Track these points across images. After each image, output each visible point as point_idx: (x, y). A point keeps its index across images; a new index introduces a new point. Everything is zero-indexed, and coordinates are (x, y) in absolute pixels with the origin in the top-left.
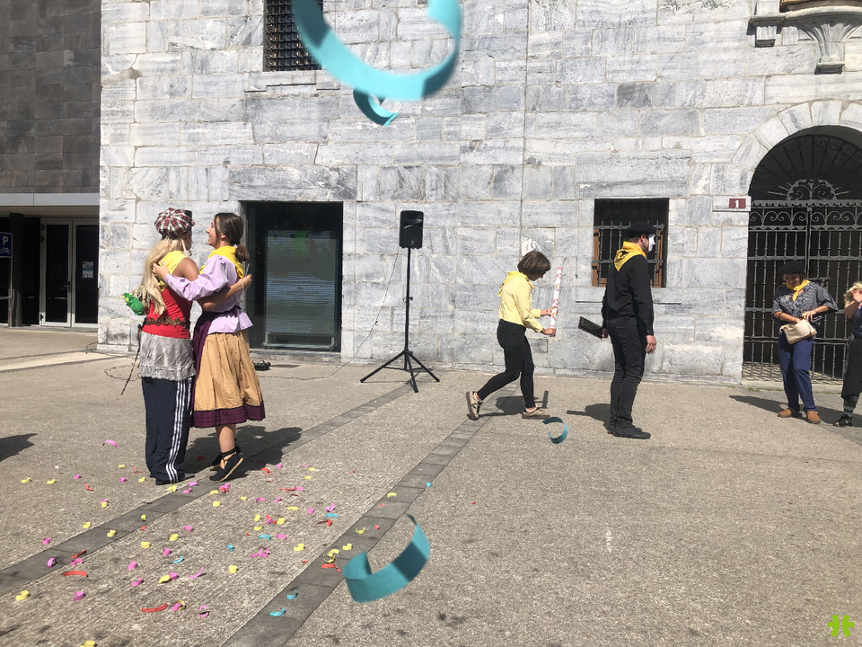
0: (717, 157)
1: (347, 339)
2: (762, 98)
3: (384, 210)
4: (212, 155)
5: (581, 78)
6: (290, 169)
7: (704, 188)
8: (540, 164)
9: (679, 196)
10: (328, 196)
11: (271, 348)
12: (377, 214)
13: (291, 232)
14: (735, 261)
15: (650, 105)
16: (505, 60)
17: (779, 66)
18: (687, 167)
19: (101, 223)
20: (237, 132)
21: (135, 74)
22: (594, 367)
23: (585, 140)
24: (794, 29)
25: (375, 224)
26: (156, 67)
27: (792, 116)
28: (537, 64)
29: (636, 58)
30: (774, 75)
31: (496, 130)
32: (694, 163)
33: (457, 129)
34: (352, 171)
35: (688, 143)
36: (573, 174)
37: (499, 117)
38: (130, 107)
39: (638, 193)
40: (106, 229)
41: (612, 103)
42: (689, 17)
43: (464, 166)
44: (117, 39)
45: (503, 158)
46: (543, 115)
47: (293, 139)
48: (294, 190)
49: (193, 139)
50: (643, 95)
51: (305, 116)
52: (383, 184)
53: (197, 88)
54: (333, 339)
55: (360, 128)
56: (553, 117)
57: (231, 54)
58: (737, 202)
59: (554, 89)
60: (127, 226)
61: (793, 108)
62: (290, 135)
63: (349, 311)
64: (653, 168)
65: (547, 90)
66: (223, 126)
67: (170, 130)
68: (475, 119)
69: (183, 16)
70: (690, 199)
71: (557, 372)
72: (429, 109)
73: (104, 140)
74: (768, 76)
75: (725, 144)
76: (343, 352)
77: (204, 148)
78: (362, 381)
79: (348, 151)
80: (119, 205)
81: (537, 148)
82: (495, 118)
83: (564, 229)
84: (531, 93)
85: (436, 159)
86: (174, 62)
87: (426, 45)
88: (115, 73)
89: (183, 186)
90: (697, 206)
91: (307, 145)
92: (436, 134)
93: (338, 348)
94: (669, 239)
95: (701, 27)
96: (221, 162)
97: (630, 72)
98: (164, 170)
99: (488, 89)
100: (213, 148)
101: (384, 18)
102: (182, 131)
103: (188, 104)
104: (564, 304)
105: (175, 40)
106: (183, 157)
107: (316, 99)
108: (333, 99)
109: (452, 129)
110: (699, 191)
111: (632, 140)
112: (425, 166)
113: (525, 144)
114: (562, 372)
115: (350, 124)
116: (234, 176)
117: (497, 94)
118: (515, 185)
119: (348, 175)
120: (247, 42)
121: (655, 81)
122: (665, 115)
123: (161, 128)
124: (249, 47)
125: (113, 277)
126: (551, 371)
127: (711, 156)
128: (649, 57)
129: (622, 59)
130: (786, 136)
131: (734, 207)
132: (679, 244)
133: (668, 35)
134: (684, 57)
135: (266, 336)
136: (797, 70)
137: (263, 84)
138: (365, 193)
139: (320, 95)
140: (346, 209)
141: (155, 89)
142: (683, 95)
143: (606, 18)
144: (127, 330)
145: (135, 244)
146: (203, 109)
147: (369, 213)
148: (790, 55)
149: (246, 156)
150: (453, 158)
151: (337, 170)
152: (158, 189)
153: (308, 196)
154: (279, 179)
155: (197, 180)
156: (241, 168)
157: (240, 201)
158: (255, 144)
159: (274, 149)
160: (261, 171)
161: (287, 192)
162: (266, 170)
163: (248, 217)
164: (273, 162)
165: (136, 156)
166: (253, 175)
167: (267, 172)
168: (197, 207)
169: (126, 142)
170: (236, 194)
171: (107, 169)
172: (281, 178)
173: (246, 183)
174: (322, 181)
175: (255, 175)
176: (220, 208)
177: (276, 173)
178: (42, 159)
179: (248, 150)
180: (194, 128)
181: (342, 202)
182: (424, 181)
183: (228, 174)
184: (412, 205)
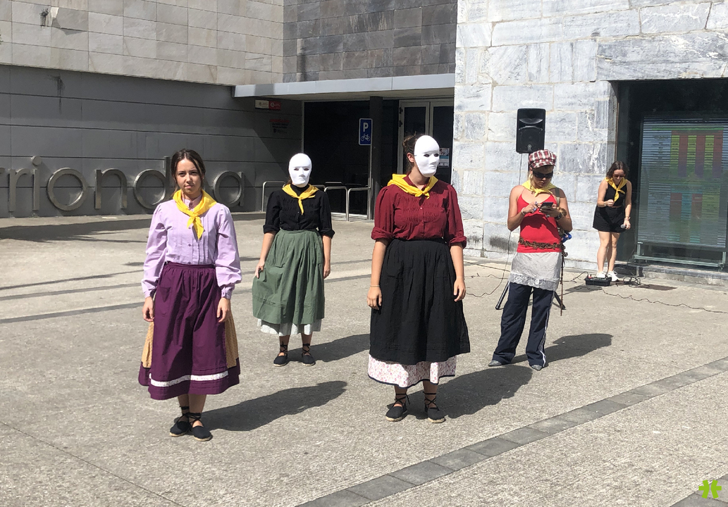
4: (578, 26)
10: (722, 69)
19: (456, 112)
40: (461, 119)
48: (678, 64)
49: (558, 9)
54: (724, 254)
60: (481, 116)
73: (461, 17)
77: (569, 19)
80: (474, 91)
91: (697, 6)
96: (589, 34)
98: (524, 48)
100: (580, 18)
106: (545, 31)
116: (604, 51)
125: (466, 173)
135: (639, 247)
144: (479, 234)
145: (490, 136)
149: (619, 25)
152: (517, 70)
153: (695, 71)
154: (659, 51)
155: (561, 58)
156: (613, 40)
157: (610, 81)
158: (630, 9)
159: (654, 14)
160: (636, 43)
161: (669, 67)
162: (644, 42)
163: (619, 100)
164: (653, 30)
165: (493, 33)
166: (626, 48)
167: (645, 44)
168: (559, 91)
169: (483, 18)
170: (606, 73)
171: (463, 50)
172: (662, 49)
173: (619, 59)
174: (715, 51)
175: (629, 49)
176: (585, 91)
177: (656, 44)
178: (401, 35)
179: (621, 18)
183: (596, 48)
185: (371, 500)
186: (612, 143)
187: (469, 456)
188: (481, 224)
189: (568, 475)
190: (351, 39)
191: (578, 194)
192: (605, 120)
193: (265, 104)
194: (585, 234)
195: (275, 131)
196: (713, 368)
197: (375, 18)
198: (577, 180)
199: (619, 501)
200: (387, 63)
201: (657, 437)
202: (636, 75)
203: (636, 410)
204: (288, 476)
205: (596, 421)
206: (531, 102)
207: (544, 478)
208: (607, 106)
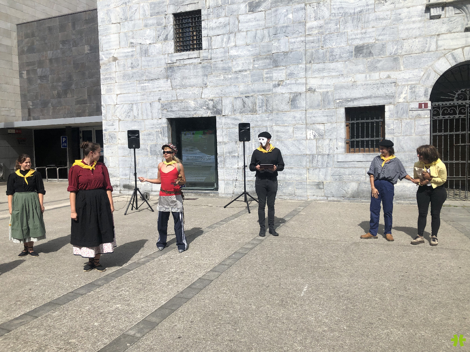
0: (411, 81)
1: (221, 184)
2: (435, 47)
3: (236, 119)
4: (154, 96)
5: (334, 44)
6: (190, 101)
7: (404, 98)
8: (315, 91)
9: (390, 103)
10: (209, 113)
12: (233, 122)
13: (192, 132)
14: (423, 137)
15: (372, 56)
16: (294, 38)
17: (444, 28)
18: (394, 88)
19: (104, 132)
20: (164, 84)
21: (115, 59)
22: (348, 196)
23: (338, 77)
24: (451, 8)
25: (232, 126)
26: (124, 55)
27: (453, 56)
28: (311, 38)
29: (364, 31)
30: (442, 34)
31: (291, 75)
32: (398, 85)
33: (271, 75)
34: (220, 100)
35: (394, 75)
36: (333, 95)
37: (292, 68)
38: (113, 75)
39: (368, 103)
40: (106, 135)
41: (352, 56)
42: (392, 6)
43: (275, 94)
44: (106, 43)
45: (295, 89)
46: (315, 65)
47: (190, 86)
48: (192, 112)
49: (143, 89)
50: (368, 51)
51: (195, 74)
52: (235, 106)
53: (144, 63)
54: (215, 184)
55: (223, 78)
56: (321, 66)
57: (158, 45)
58: (423, 105)
59: (321, 51)
60: (115, 133)
61: (454, 51)
62: (188, 84)
63: (221, 171)
64: (375, 90)
65: (317, 51)
66: (157, 82)
67: (132, 85)
68: (280, 70)
69: (136, 29)
70: (397, 105)
71: (329, 199)
72: (256, 66)
73: (103, 92)
74: (438, 35)
75: (415, 74)
76: (220, 191)
77: (148, 93)
78: (225, 207)
79: (217, 90)
80: (111, 123)
81: (313, 82)
82: (290, 68)
83: (329, 124)
84: (308, 54)
85: (262, 92)
86: (132, 51)
87: (253, 33)
88: (106, 59)
89: (140, 112)
90: (400, 108)
91: (197, 89)
92: (260, 78)
93: (217, 189)
94: (386, 127)
95: (399, 11)
96: (157, 100)
97: (361, 39)
98: (131, 105)
99: (286, 54)
100: (153, 93)
101: (232, 20)
102: (138, 85)
103: (140, 71)
104: (331, 163)
105: (132, 41)
106: (139, 98)
107: (200, 65)
108: (209, 65)
109: (268, 75)
110: (401, 100)
111: (364, 75)
112: (255, 95)
113: (306, 80)
114: (331, 199)
115: (217, 77)
116: (163, 106)
117: (291, 56)
118: (302, 103)
119: (217, 103)
120: (166, 39)
121: (375, 42)
122: (381, 60)
123: (128, 84)
124: (167, 41)
125: (110, 158)
126: (326, 198)
127: (407, 81)
128: (371, 30)
129: (356, 32)
130: (450, 67)
131: (422, 108)
132: (391, 129)
133: (381, 17)
134: (390, 28)
136: (455, 30)
137: (174, 59)
138: (226, 111)
139: (202, 63)
140: (217, 119)
141: (124, 65)
142: (391, 49)
143: (347, 10)
144: (118, 183)
145: (120, 142)
146: (147, 74)
147: (229, 121)
148: (450, 23)
149: (169, 96)
150: (270, 90)
151: (212, 100)
152: (129, 114)
153: (199, 114)
155: (146, 109)
156: (166, 102)
157: (167, 119)
158: (172, 90)
159: (182, 92)
160: (176, 103)
161: (189, 113)
163: (171, 126)
164: (181, 98)
165: (117, 99)
167: (179, 103)
168: (147, 122)
169: (113, 92)
170: (165, 115)
171: (105, 106)
172: (186, 106)
173: (170, 109)
174: (205, 106)
175: (173, 105)
176: (157, 122)
177: (183, 104)
178: (78, 100)
179: (169, 93)
180: (143, 83)
181: (215, 117)
182: (255, 103)
183: (160, 106)
184: (250, 115)
188: (118, 179)
190: (54, 101)
192: (166, 134)
193: (13, 131)
195: (19, 143)
197: (65, 92)
200: (72, 112)
202: (177, 116)
206: (136, 127)
208: (166, 129)
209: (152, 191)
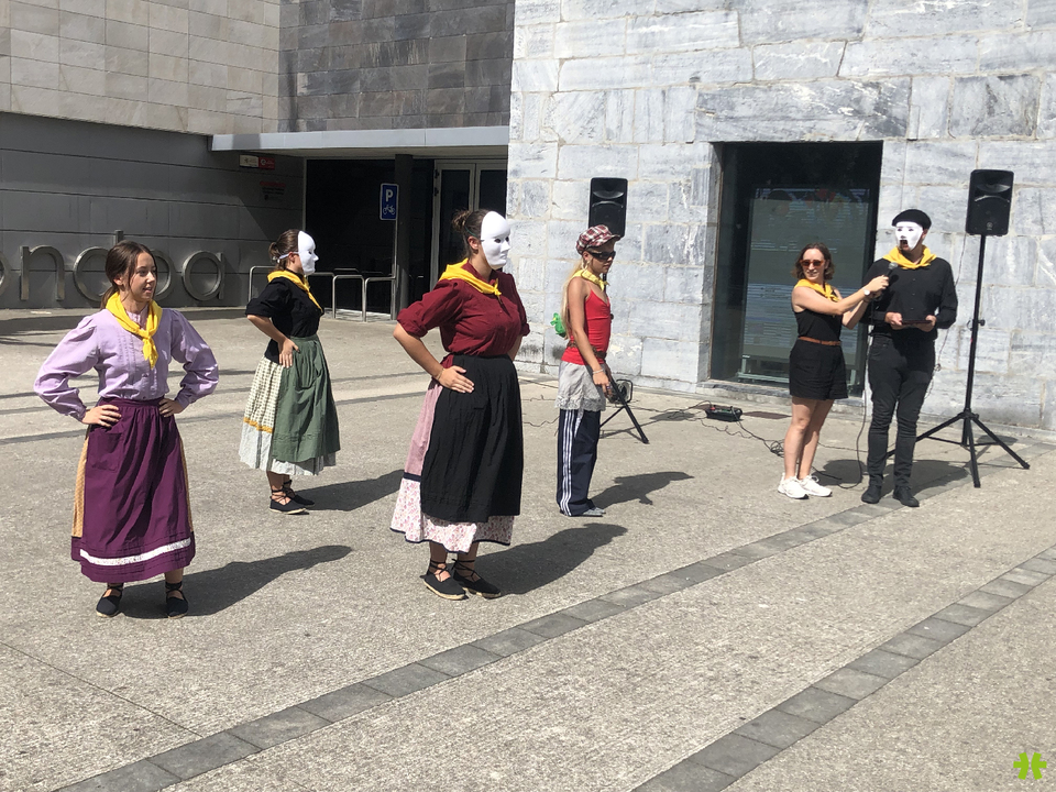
3: (955, 155)
4: (673, 67)
6: (796, 87)
10: (858, 130)
11: (750, 381)
19: (510, 179)
20: (713, 28)
25: (937, 178)
34: (903, 86)
40: (514, 188)
47: (804, 35)
48: (801, 123)
49: (646, 43)
52: (956, 109)
55: (922, 10)
60: (544, 184)
62: (798, 28)
66: (693, 20)
67: (611, 29)
73: (518, 52)
77: (661, 58)
79: (899, 51)
80: (535, 151)
91: (828, 45)
96: (687, 80)
98: (601, 95)
100: (675, 56)
102: (629, 31)
106: (628, 73)
112: (1039, 74)
115: (902, 5)
116: (705, 102)
119: (894, 94)
123: (599, 27)
125: (523, 261)
135: (744, 362)
138: (923, 124)
140: (887, 153)
145: (555, 212)
147: (928, 159)
149: (726, 67)
151: (876, 86)
152: (591, 125)
153: (823, 132)
154: (777, 104)
155: (649, 110)
156: (716, 89)
157: (712, 143)
158: (741, 47)
159: (772, 54)
160: (749, 92)
161: (789, 126)
162: (757, 91)
163: (723, 169)
164: (769, 76)
165: (561, 74)
166: (734, 99)
167: (760, 95)
168: (646, 153)
169: (548, 53)
170: (707, 131)
171: (520, 95)
172: (780, 102)
173: (725, 113)
174: (849, 106)
175: (738, 100)
176: (679, 155)
177: (773, 94)
178: (439, 72)
179: (728, 59)
180: (647, 25)
181: (882, 142)
182: (1035, 103)
183: (696, 98)
184: (1009, 144)
185: (393, 697)
186: (713, 224)
187: (521, 638)
188: (541, 329)
189: (649, 661)
190: (370, 75)
191: (668, 292)
192: (704, 195)
193: (254, 162)
194: (676, 344)
195: (266, 198)
196: (836, 522)
197: (403, 49)
198: (666, 273)
199: (715, 697)
200: (419, 110)
201: (764, 612)
202: (746, 135)
203: (739, 577)
204: (282, 665)
205: (686, 590)
206: (609, 168)
207: (619, 666)
208: (707, 176)
209: (639, 375)
